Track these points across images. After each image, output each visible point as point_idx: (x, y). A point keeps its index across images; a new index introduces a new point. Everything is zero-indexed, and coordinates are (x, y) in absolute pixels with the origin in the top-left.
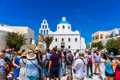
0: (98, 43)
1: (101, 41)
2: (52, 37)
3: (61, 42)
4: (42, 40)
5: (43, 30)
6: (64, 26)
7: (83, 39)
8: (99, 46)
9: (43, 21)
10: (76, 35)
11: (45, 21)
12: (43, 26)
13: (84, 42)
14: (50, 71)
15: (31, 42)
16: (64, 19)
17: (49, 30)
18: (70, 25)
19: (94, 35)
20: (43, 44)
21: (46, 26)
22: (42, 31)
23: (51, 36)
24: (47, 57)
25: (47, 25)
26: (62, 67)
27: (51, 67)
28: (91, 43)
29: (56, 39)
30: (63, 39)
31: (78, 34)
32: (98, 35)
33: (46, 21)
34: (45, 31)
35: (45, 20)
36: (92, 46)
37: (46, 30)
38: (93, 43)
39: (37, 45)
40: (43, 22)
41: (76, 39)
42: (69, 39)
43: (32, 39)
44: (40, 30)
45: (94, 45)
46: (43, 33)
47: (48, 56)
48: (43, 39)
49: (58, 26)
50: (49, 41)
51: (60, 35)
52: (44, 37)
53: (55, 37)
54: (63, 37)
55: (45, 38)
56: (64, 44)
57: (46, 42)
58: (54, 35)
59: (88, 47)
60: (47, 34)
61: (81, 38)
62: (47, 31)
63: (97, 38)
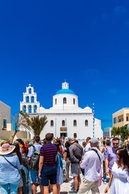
0: (122, 128)
1: (126, 125)
2: (44, 119)
3: (61, 126)
4: (26, 123)
5: (27, 105)
6: (65, 99)
7: (98, 122)
8: (124, 133)
9: (28, 88)
10: (86, 114)
11: (30, 89)
12: (28, 97)
13: (100, 127)
14: (41, 173)
15: (5, 126)
16: (65, 86)
17: (38, 104)
18: (76, 97)
19: (116, 115)
20: (28, 130)
21: (33, 97)
22: (25, 106)
23: (43, 116)
24: (35, 150)
25: (35, 96)
26: (62, 167)
27: (43, 166)
28: (111, 129)
29: (52, 122)
30: (63, 122)
31: (90, 114)
32: (122, 115)
33: (32, 88)
34: (30, 106)
35: (30, 87)
36: (112, 132)
37: (32, 105)
38: (114, 129)
39: (16, 131)
40: (27, 91)
41: (86, 121)
42: (75, 121)
43: (7, 121)
44: (22, 105)
45: (116, 132)
46: (27, 111)
47: (37, 149)
48: (28, 121)
49: (54, 97)
50: (38, 124)
51: (59, 114)
52: (30, 118)
53: (49, 119)
54: (63, 118)
55: (32, 119)
56: (66, 129)
57: (33, 127)
58: (47, 114)
59: (105, 134)
60: (35, 112)
61: (95, 119)
62: (35, 106)
63: (121, 119)
